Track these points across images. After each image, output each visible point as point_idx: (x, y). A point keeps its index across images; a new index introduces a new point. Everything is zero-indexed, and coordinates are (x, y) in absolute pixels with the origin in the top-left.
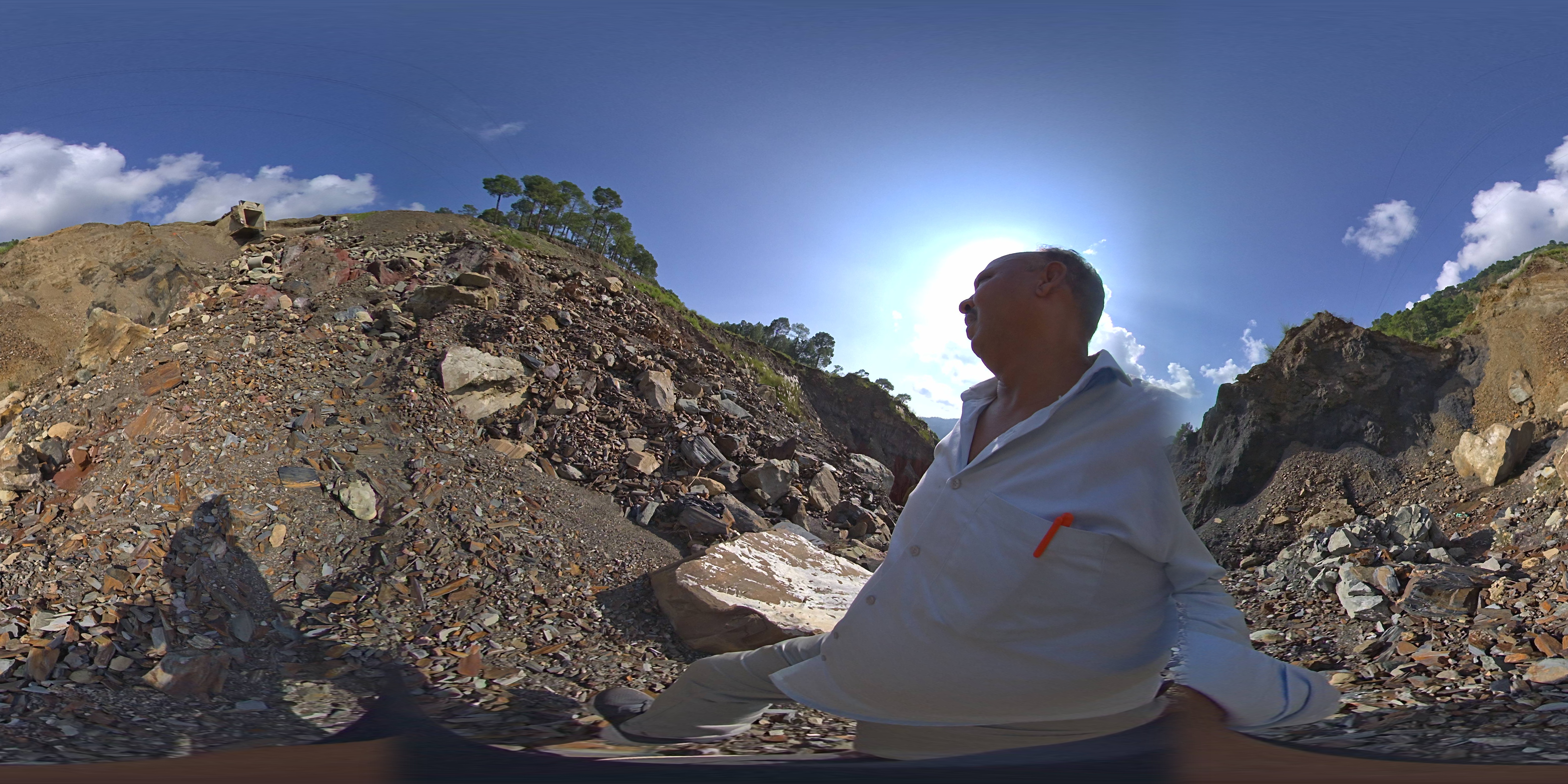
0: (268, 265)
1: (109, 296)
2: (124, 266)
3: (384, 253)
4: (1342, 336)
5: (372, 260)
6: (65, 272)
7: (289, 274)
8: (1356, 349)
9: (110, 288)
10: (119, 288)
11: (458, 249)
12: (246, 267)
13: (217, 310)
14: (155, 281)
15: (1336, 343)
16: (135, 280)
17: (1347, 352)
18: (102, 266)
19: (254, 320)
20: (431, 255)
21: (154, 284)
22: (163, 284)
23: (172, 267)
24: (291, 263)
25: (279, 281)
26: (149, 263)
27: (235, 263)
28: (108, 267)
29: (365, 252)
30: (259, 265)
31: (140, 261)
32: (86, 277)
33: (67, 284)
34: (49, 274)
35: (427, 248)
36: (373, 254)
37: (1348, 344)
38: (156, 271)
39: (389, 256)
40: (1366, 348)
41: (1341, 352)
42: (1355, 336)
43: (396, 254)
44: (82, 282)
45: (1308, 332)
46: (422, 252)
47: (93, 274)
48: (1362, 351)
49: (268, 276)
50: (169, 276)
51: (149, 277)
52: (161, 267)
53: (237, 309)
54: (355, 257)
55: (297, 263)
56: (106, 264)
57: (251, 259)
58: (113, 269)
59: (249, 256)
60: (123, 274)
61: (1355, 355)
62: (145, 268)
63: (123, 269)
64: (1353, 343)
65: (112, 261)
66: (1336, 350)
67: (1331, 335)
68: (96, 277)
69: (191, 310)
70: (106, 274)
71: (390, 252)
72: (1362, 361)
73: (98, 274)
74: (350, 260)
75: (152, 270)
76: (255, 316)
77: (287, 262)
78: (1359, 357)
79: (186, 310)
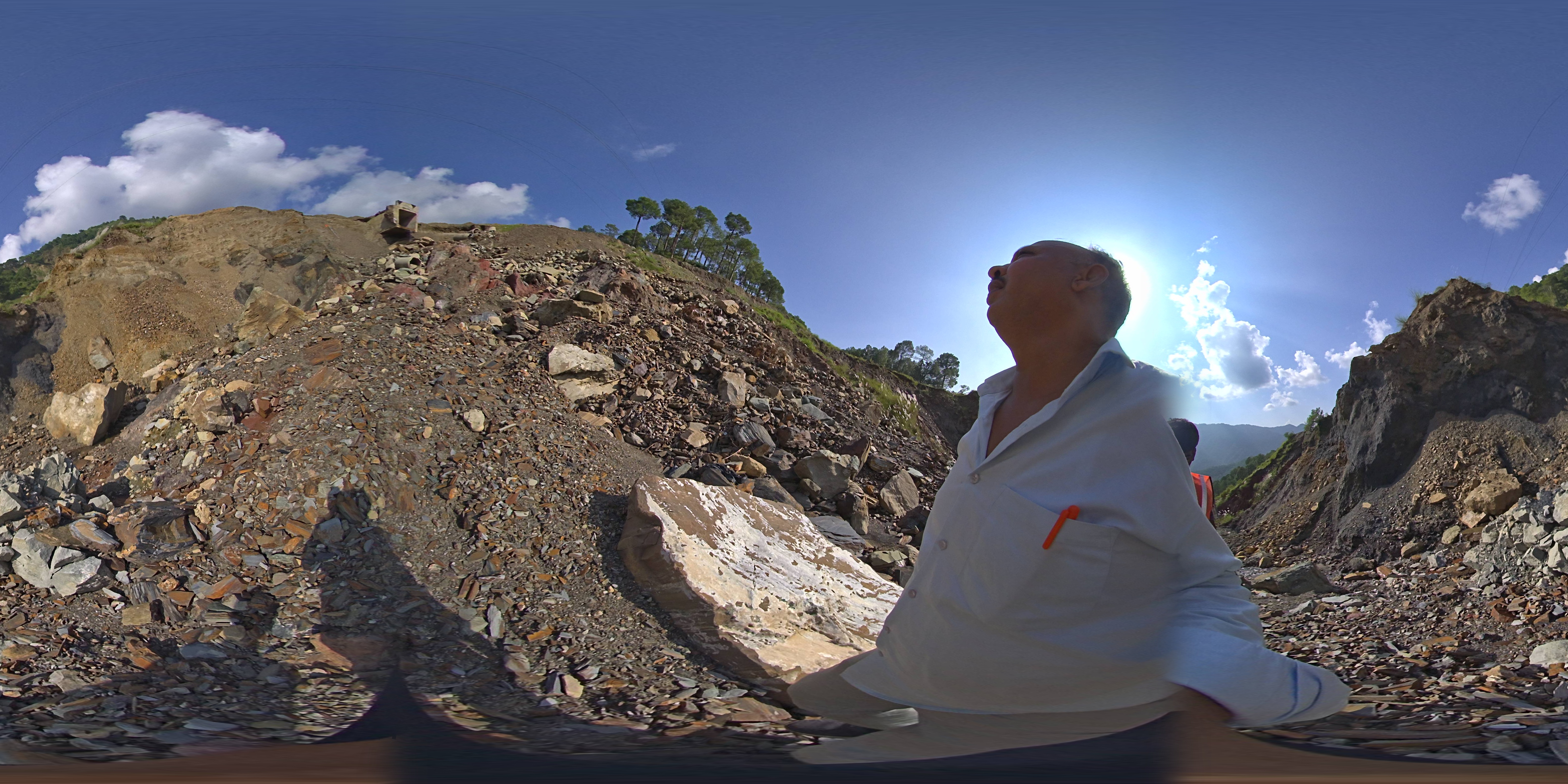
0: (415, 266)
1: (257, 279)
2: (274, 251)
3: (523, 266)
5: (511, 272)
6: (213, 251)
7: (435, 278)
9: (259, 271)
10: (267, 272)
11: (591, 268)
12: (393, 266)
13: (366, 303)
14: (303, 270)
16: (283, 266)
18: (252, 249)
19: (401, 315)
20: (565, 272)
21: (303, 272)
22: (311, 273)
23: (321, 259)
24: (436, 267)
25: (424, 283)
26: (299, 251)
27: (382, 261)
28: (257, 251)
29: (506, 264)
30: (406, 266)
31: (290, 248)
32: (235, 259)
33: (215, 263)
34: (196, 251)
35: (563, 265)
36: (513, 266)
38: (306, 260)
39: (527, 269)
43: (534, 269)
44: (230, 263)
45: (1441, 299)
46: (557, 268)
47: (242, 257)
49: (414, 277)
50: (318, 266)
51: (298, 265)
52: (311, 256)
53: (385, 304)
54: (496, 267)
55: (443, 268)
56: (255, 247)
57: (399, 259)
58: (262, 253)
59: (396, 256)
60: (272, 259)
62: (295, 256)
63: (272, 255)
65: (262, 246)
68: (244, 259)
69: (340, 300)
70: (256, 258)
71: (529, 266)
73: (247, 257)
74: (491, 270)
75: (302, 258)
76: (402, 311)
77: (432, 265)
79: (335, 300)
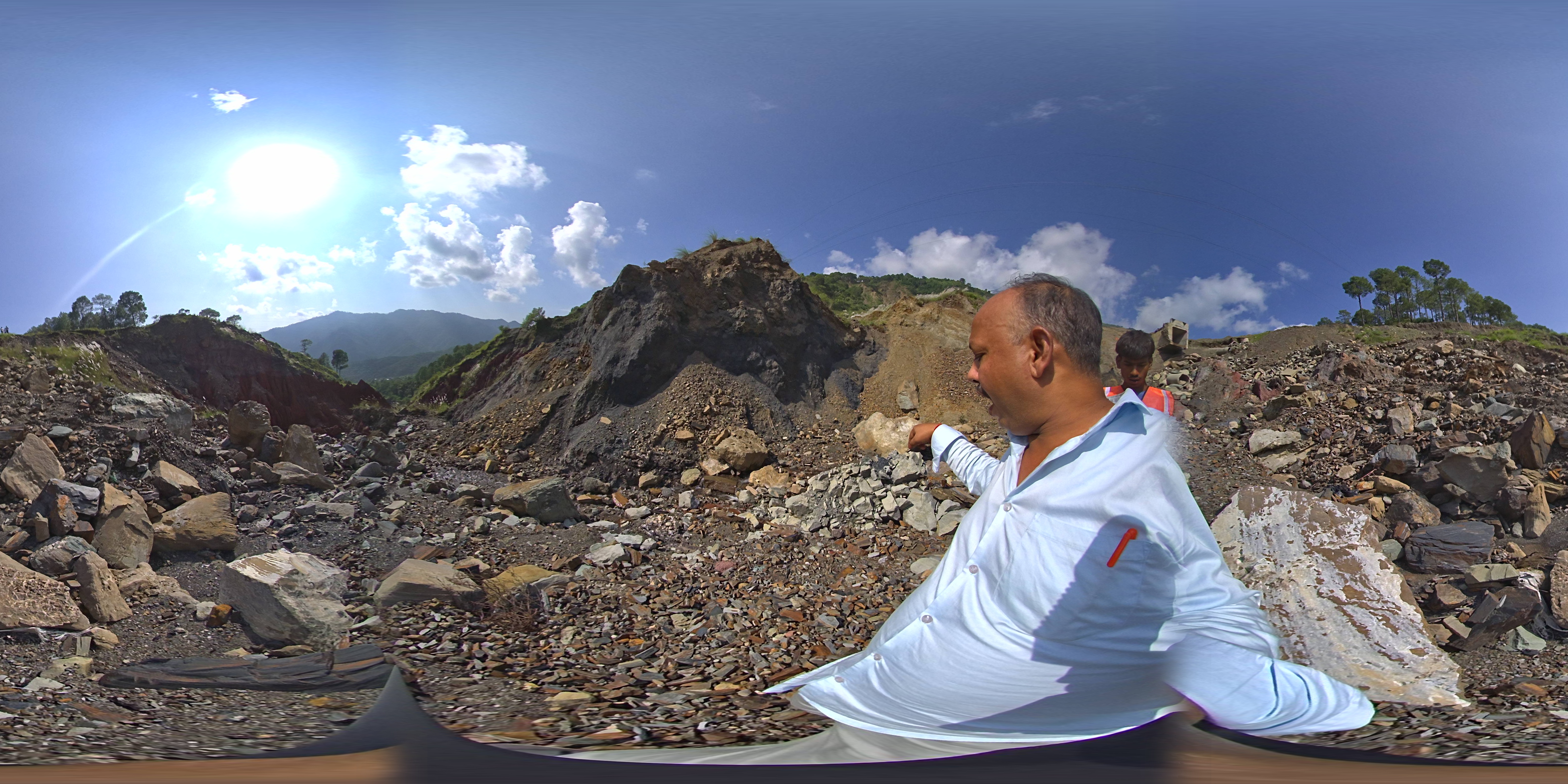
4: (776, 271)
8: (784, 289)
15: (767, 274)
17: (775, 288)
37: (779, 281)
40: (795, 294)
41: (769, 285)
42: (788, 277)
45: (742, 250)
48: (790, 294)
61: (782, 294)
64: (784, 283)
66: (765, 281)
67: (765, 265)
72: (786, 304)
78: (784, 298)
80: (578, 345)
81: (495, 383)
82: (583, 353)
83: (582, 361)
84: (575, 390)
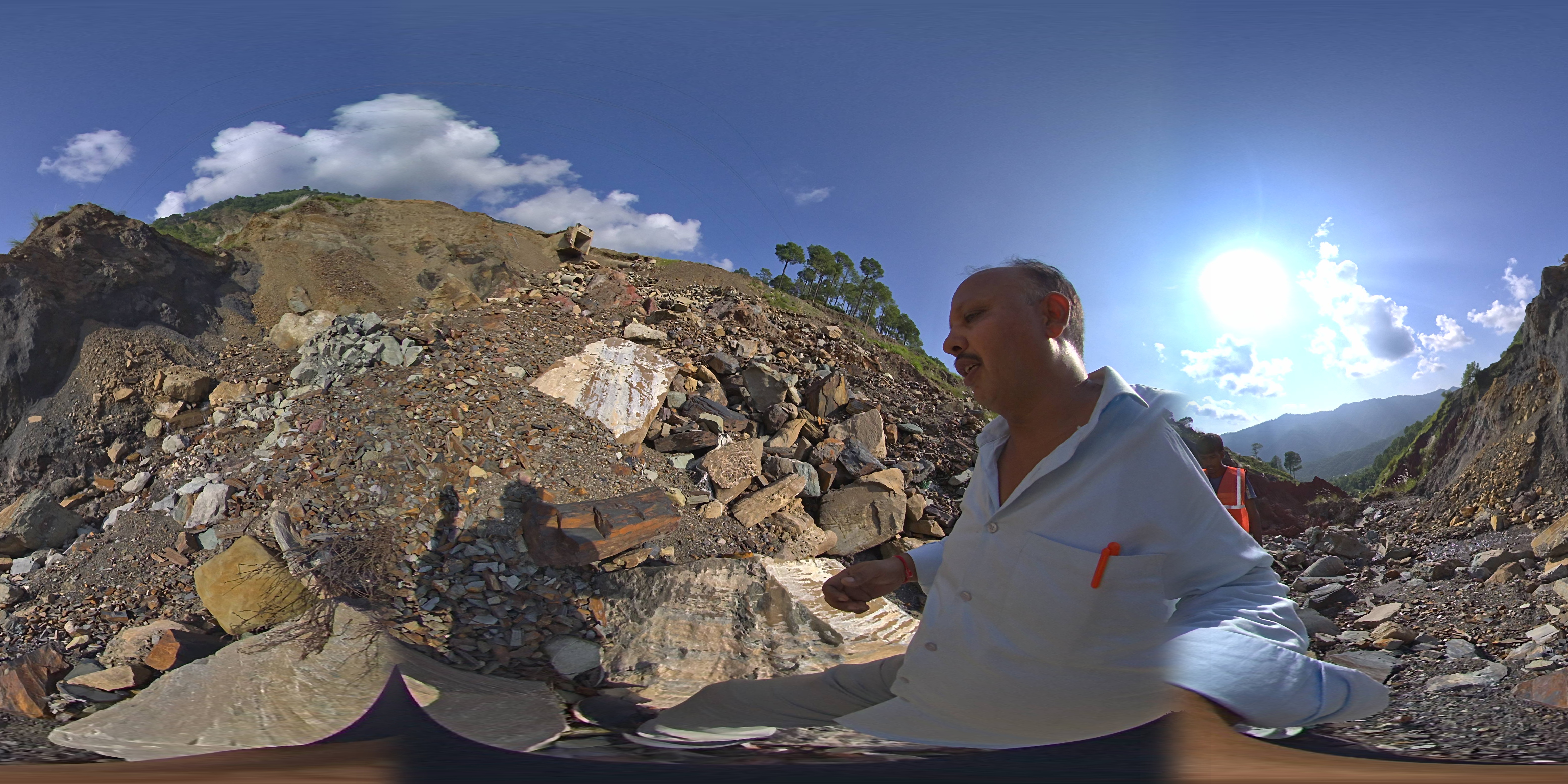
0: (577, 284)
2: (459, 249)
3: (665, 296)
5: (650, 298)
6: (404, 237)
8: (136, 238)
9: (442, 263)
10: (450, 266)
12: (559, 281)
14: (481, 269)
16: (464, 263)
20: (697, 302)
21: (480, 272)
22: (487, 274)
24: (593, 287)
26: (481, 254)
27: (551, 276)
30: (570, 282)
31: (474, 249)
33: (403, 248)
36: (656, 295)
38: (486, 262)
42: (132, 227)
43: (673, 298)
50: (495, 269)
51: (478, 265)
52: (491, 260)
54: (641, 294)
56: (443, 242)
57: (565, 276)
58: (449, 248)
59: (564, 273)
60: (457, 255)
61: (136, 243)
62: (476, 257)
63: (457, 251)
64: (132, 233)
65: (450, 242)
68: (431, 250)
70: (442, 251)
73: (434, 248)
74: (635, 294)
75: (482, 260)
77: (591, 285)
79: (504, 299)
80: (1533, 364)
81: (1461, 439)
82: (1542, 369)
83: (1545, 377)
84: (1553, 406)
